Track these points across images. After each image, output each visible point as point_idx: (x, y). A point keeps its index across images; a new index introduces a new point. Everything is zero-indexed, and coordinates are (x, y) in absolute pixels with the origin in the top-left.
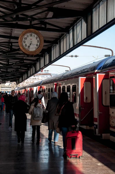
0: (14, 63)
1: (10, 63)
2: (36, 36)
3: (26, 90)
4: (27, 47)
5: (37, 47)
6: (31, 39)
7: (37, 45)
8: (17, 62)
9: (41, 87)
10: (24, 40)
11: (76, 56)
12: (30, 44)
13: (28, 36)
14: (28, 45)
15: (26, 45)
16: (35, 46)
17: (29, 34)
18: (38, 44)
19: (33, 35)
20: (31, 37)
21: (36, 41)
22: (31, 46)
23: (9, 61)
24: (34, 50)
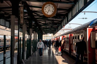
0: (48, 23)
1: (46, 23)
2: (52, 6)
3: (57, 38)
5: (53, 12)
6: (49, 8)
7: (53, 11)
8: (50, 22)
9: (64, 37)
10: (45, 8)
11: (86, 18)
12: (49, 11)
13: (47, 6)
14: (47, 11)
15: (46, 12)
16: (52, 12)
17: (48, 5)
18: (54, 10)
19: (50, 5)
20: (49, 7)
21: (52, 9)
22: (49, 12)
23: (45, 21)
24: (51, 14)
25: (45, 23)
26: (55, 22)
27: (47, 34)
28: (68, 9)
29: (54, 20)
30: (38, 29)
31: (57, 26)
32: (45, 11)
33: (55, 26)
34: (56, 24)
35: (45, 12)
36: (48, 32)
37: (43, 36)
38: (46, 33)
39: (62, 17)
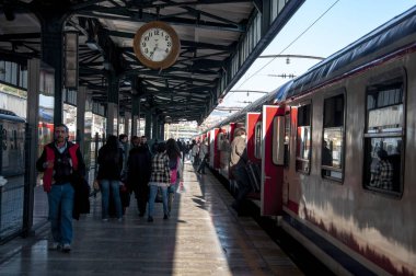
2: (165, 34)
4: (148, 55)
7: (167, 51)
10: (143, 40)
14: (150, 50)
16: (164, 53)
17: (152, 31)
18: (170, 49)
19: (161, 32)
25: (164, 85)
26: (194, 83)
27: (177, 122)
28: (227, 44)
29: (193, 77)
30: (147, 105)
31: (204, 96)
32: (143, 49)
33: (199, 97)
34: (200, 90)
35: (144, 54)
36: (181, 116)
37: (167, 126)
38: (175, 119)
39: (216, 70)
